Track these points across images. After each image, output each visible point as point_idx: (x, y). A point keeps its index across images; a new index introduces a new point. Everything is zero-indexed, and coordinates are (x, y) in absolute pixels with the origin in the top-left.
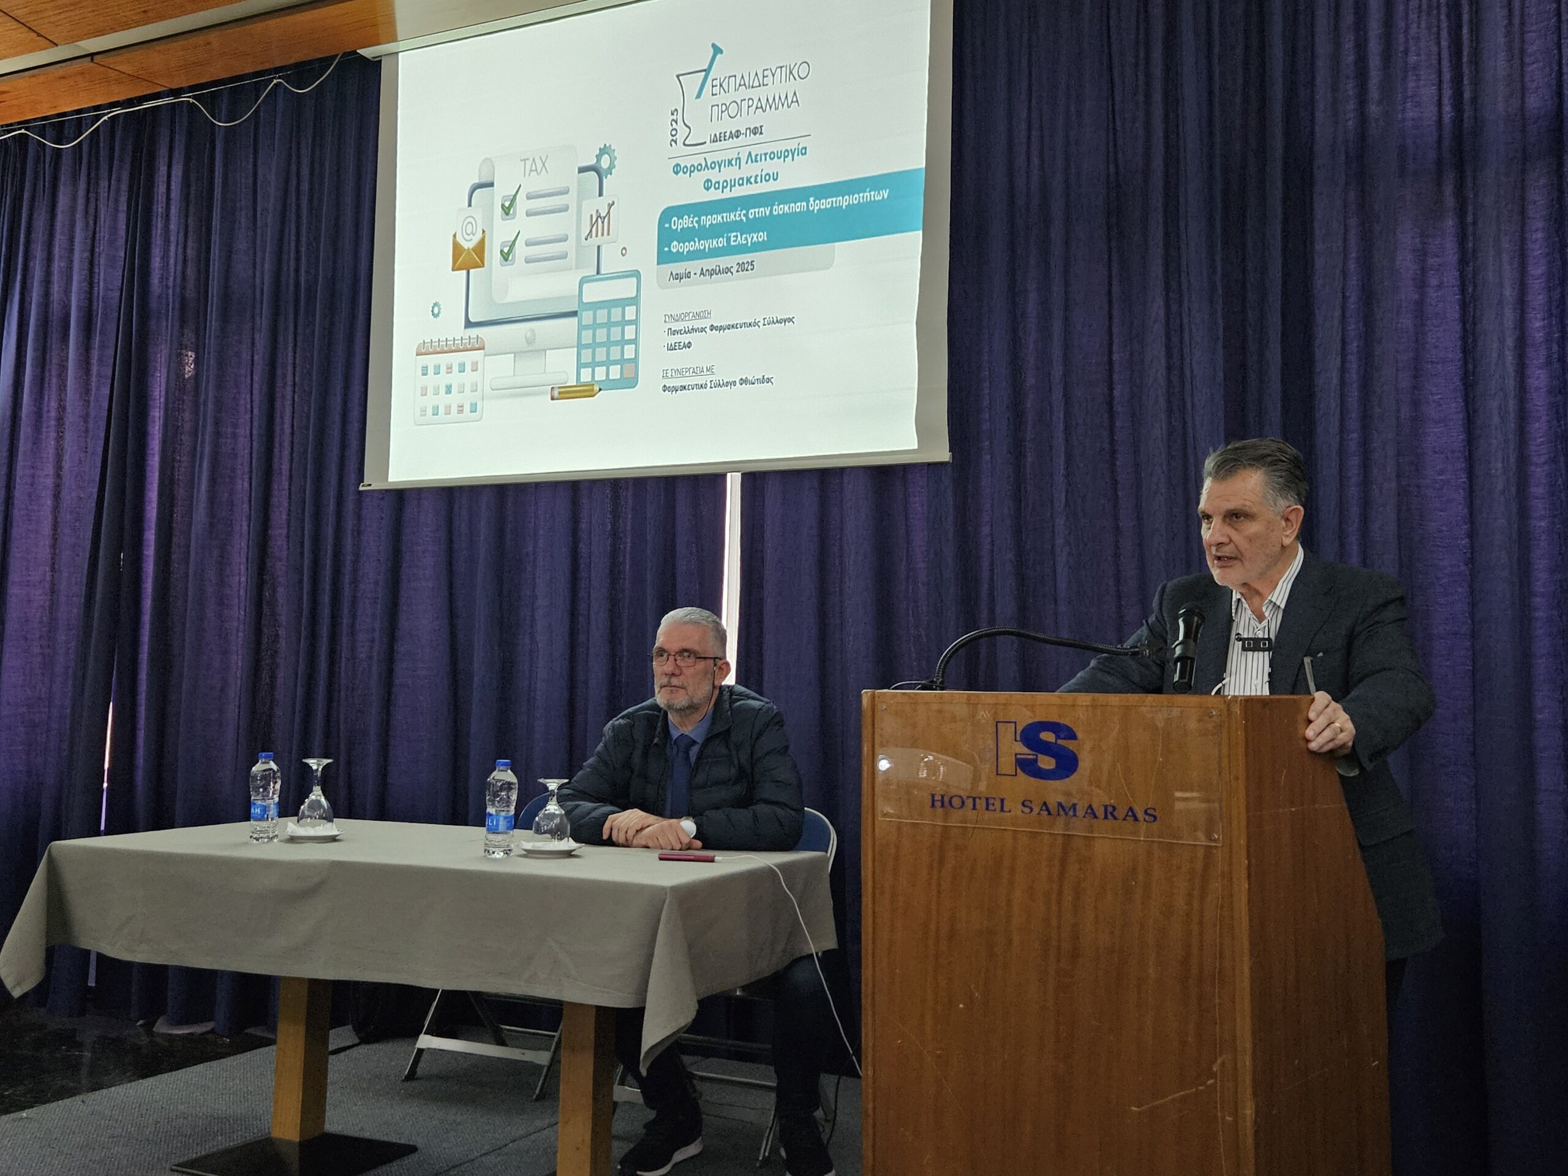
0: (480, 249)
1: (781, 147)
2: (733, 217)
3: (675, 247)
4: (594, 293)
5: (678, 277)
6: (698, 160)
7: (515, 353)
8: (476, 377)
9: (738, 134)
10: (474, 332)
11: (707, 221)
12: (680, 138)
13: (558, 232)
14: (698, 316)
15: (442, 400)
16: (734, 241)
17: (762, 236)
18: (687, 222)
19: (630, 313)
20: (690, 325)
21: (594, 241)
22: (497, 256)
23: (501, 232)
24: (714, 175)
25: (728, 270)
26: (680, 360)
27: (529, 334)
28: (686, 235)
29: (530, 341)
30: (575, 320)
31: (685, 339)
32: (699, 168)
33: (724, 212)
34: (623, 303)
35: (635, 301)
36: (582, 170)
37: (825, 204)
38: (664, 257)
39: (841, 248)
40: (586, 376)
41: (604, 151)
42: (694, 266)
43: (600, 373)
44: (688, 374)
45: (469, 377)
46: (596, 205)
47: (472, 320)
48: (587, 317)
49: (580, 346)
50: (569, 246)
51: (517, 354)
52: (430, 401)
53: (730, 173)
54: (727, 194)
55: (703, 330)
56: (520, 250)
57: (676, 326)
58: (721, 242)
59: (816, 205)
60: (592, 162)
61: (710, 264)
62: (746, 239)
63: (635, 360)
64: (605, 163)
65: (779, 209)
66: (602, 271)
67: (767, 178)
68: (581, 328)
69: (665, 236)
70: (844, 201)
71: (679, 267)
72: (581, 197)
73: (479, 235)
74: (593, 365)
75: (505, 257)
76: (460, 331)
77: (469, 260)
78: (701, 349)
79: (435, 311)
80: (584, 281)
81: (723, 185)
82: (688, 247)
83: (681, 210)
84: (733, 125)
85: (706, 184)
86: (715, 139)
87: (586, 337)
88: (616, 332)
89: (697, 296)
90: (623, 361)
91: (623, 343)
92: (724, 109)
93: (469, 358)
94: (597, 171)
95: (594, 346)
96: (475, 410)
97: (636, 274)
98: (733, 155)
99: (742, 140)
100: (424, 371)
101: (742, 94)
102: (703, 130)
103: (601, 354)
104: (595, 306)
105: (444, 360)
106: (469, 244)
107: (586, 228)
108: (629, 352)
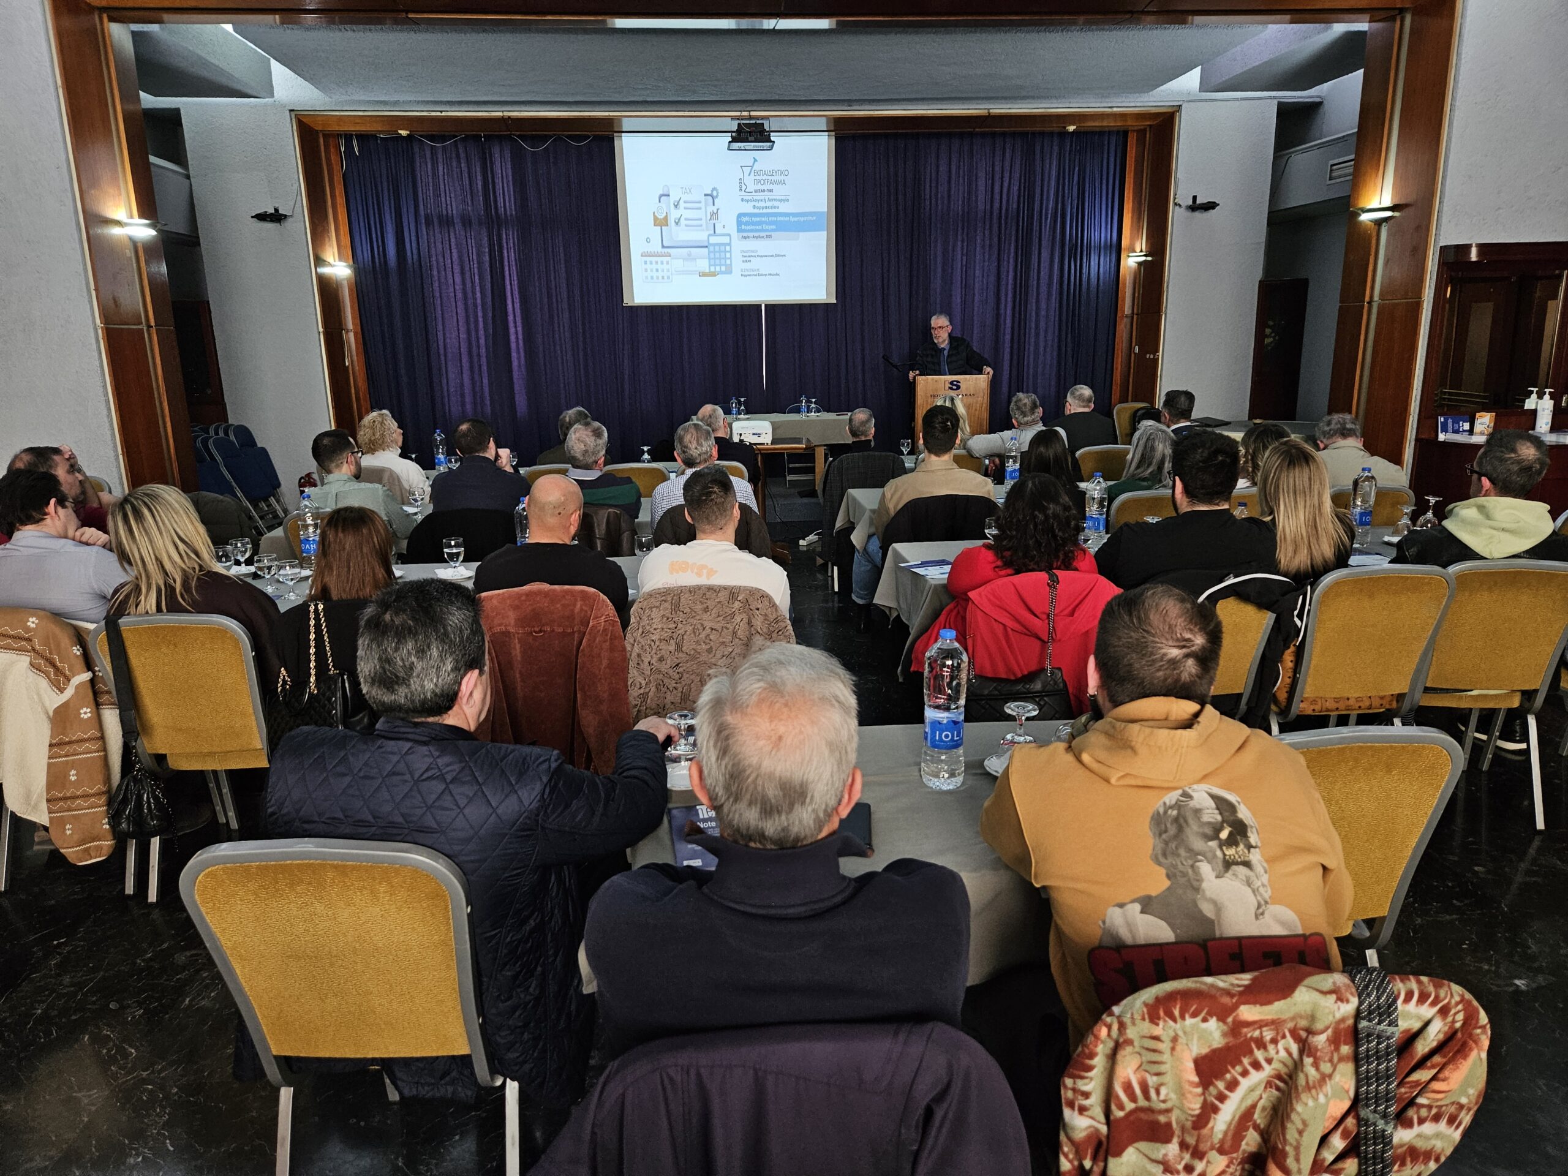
0: (666, 218)
1: (780, 198)
2: (763, 219)
3: (743, 227)
4: (713, 240)
5: (745, 238)
6: (750, 198)
8: (668, 266)
9: (764, 191)
10: (666, 250)
11: (755, 219)
12: (743, 189)
13: (696, 217)
14: (753, 252)
15: (655, 274)
16: (765, 227)
17: (774, 227)
18: (747, 219)
19: (728, 248)
20: (750, 254)
21: (712, 222)
22: (673, 223)
23: (674, 214)
24: (756, 204)
25: (763, 237)
26: (747, 265)
27: (688, 252)
28: (747, 224)
29: (689, 255)
30: (706, 249)
31: (749, 259)
32: (751, 201)
33: (761, 217)
34: (725, 245)
35: (730, 244)
36: (706, 195)
37: (796, 219)
38: (739, 230)
39: (801, 234)
40: (712, 269)
41: (714, 189)
42: (751, 234)
43: (718, 268)
44: (750, 271)
45: (665, 266)
46: (711, 209)
47: (665, 244)
48: (711, 248)
49: (709, 259)
50: (703, 222)
51: (684, 259)
52: (649, 274)
53: (762, 204)
54: (761, 211)
55: (754, 256)
56: (682, 221)
57: (745, 254)
58: (760, 227)
59: (793, 219)
60: (710, 192)
61: (756, 234)
62: (768, 227)
63: (731, 265)
64: (715, 193)
65: (779, 219)
66: (716, 233)
67: (775, 207)
68: (709, 252)
69: (739, 223)
70: (802, 219)
71: (745, 234)
72: (706, 204)
73: (665, 214)
74: (715, 265)
75: (676, 223)
76: (659, 249)
77: (661, 222)
78: (755, 263)
79: (648, 241)
80: (709, 235)
81: (760, 208)
82: (748, 228)
83: (745, 215)
84: (762, 188)
85: (754, 207)
86: (756, 191)
87: (712, 255)
88: (723, 255)
89: (752, 245)
90: (726, 265)
91: (725, 258)
92: (759, 181)
93: (665, 259)
94: (712, 196)
95: (715, 258)
96: (668, 278)
97: (729, 235)
98: (763, 198)
99: (766, 193)
100: (646, 263)
101: (765, 177)
102: (751, 187)
103: (717, 262)
104: (714, 245)
105: (654, 259)
106: (661, 217)
107: (709, 217)
108: (728, 262)
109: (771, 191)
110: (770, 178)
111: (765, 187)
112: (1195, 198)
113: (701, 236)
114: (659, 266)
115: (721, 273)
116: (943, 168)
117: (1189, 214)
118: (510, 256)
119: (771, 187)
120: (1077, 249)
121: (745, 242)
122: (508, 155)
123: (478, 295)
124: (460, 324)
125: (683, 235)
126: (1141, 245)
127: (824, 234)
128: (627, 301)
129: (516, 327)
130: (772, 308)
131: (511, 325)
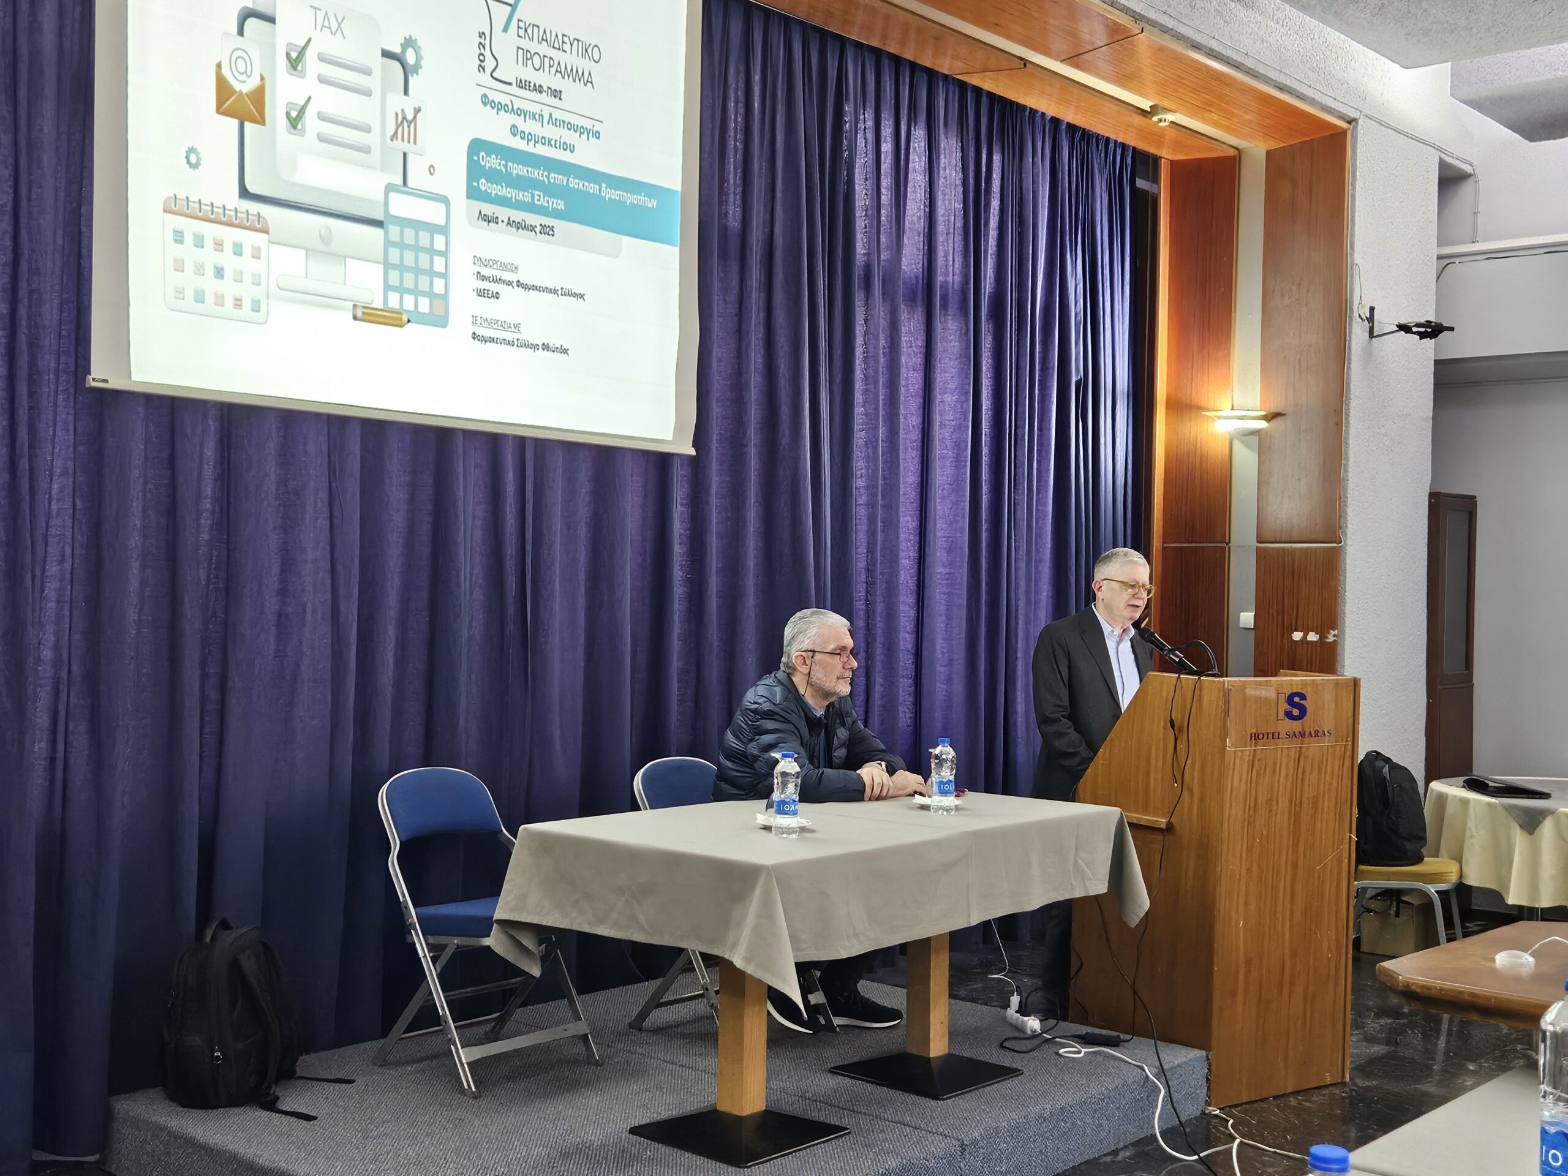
0: (258, 96)
1: (568, 117)
2: (537, 174)
3: (483, 185)
4: (402, 206)
5: (488, 219)
6: (505, 100)
7: (307, 250)
8: (259, 267)
9: (539, 89)
10: (254, 207)
11: (518, 170)
12: (488, 70)
14: (504, 267)
16: (538, 200)
17: (560, 205)
18: (492, 162)
20: (498, 274)
21: (400, 145)
22: (282, 122)
23: (286, 90)
24: (518, 121)
25: (532, 229)
26: (488, 308)
27: (323, 231)
28: (494, 176)
29: (326, 239)
30: (379, 233)
31: (493, 288)
32: (505, 108)
33: (530, 167)
34: (433, 229)
35: (444, 230)
36: (386, 54)
37: (610, 194)
38: (473, 193)
39: (624, 241)
40: (394, 301)
41: (409, 43)
42: (503, 213)
43: (409, 302)
44: (496, 326)
45: (246, 262)
46: (398, 103)
47: (251, 188)
48: (394, 231)
49: (387, 266)
50: (375, 141)
51: (310, 253)
52: (189, 282)
53: (533, 127)
54: (530, 148)
55: (510, 283)
56: (313, 120)
57: (485, 272)
58: (527, 197)
59: (607, 193)
60: (397, 49)
61: (518, 216)
62: (548, 202)
63: (445, 297)
64: (410, 57)
65: (575, 183)
66: (410, 183)
67: (566, 147)
68: (388, 243)
69: (474, 171)
70: (626, 198)
71: (489, 209)
72: (386, 85)
73: (254, 82)
74: (402, 290)
75: (293, 124)
76: (229, 197)
77: (242, 107)
78: (511, 303)
79: (193, 161)
80: (389, 188)
81: (526, 137)
82: (495, 190)
83: (489, 147)
84: (537, 78)
85: (514, 129)
86: (522, 84)
87: (394, 255)
88: (424, 259)
89: (504, 245)
90: (430, 294)
91: (432, 274)
92: (528, 56)
93: (250, 239)
94: (402, 63)
95: (401, 268)
96: (256, 307)
97: (444, 200)
98: (535, 108)
99: (544, 97)
100: (179, 237)
101: (544, 49)
103: (409, 280)
104: (404, 222)
105: (212, 231)
106: (244, 86)
107: (391, 129)
108: (439, 286)
109: (556, 94)
110: (556, 55)
111: (544, 79)
114: (226, 259)
119: (557, 82)
121: (486, 232)
125: (311, 167)
127: (676, 250)
128: (101, 371)
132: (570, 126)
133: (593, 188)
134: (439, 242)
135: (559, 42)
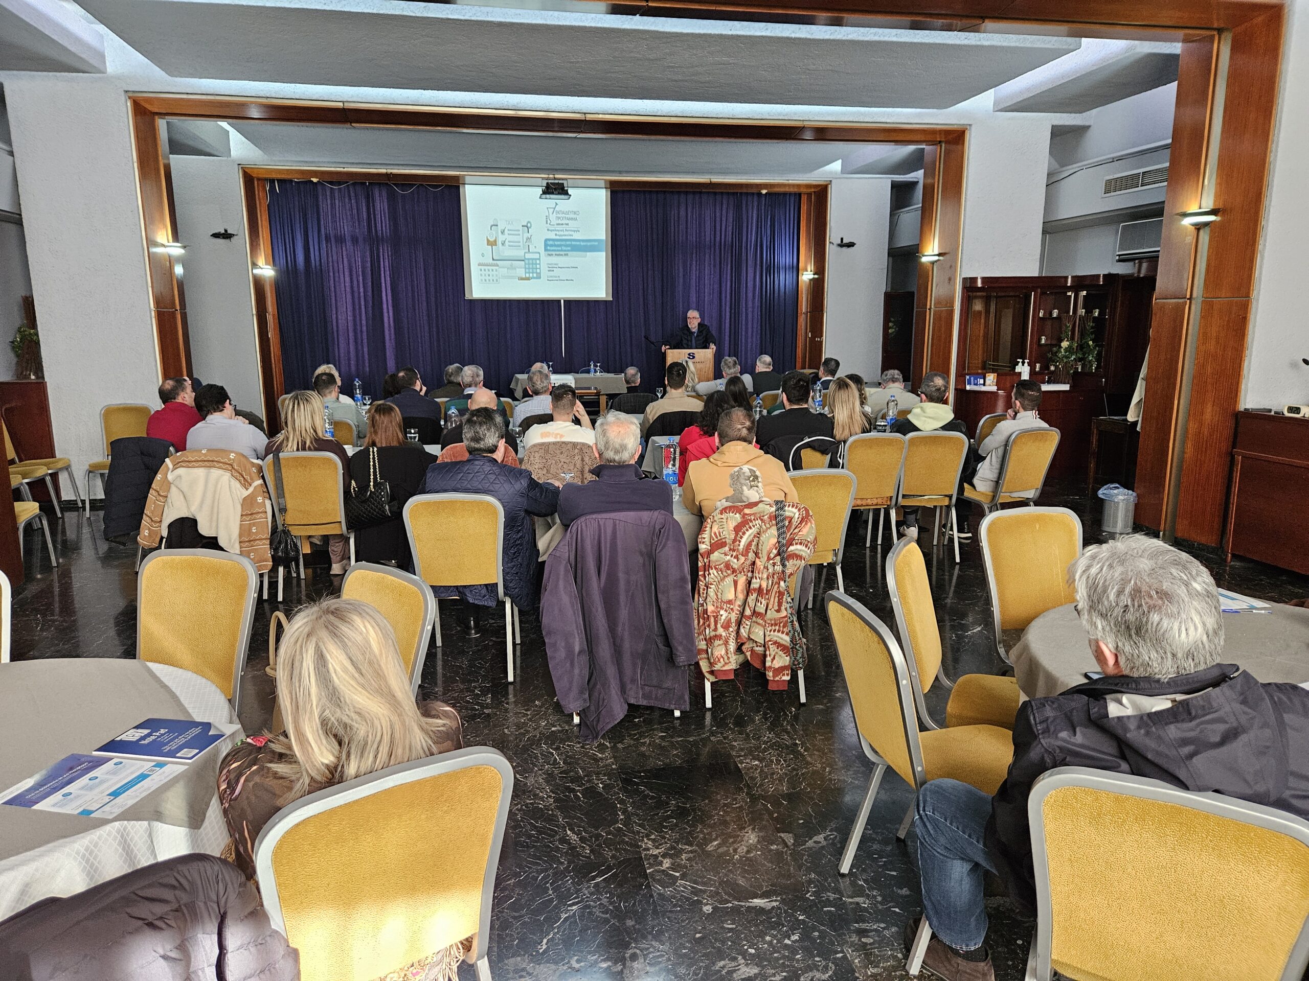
0: (495, 241)
1: (574, 229)
2: (562, 243)
3: (549, 248)
4: (528, 256)
5: (549, 255)
6: (553, 229)
8: (497, 273)
9: (562, 224)
10: (495, 262)
11: (556, 243)
12: (548, 223)
13: (516, 240)
14: (555, 264)
15: (487, 278)
16: (563, 249)
17: (569, 248)
18: (551, 243)
20: (553, 266)
21: (527, 244)
22: (500, 245)
23: (501, 238)
24: (557, 233)
25: (562, 255)
26: (551, 274)
28: (551, 246)
29: (511, 265)
30: (523, 262)
31: (552, 269)
32: (554, 231)
34: (536, 259)
35: (539, 259)
36: (523, 226)
37: (585, 244)
38: (546, 250)
39: (588, 253)
40: (527, 275)
41: (529, 222)
42: (554, 253)
43: (531, 275)
44: (553, 277)
45: (494, 273)
46: (526, 235)
47: (495, 258)
48: (527, 261)
49: (525, 268)
50: (521, 244)
51: (508, 268)
52: (483, 278)
53: (562, 233)
54: (561, 238)
55: (557, 267)
56: (507, 243)
57: (550, 266)
58: (560, 248)
59: (582, 244)
60: (525, 224)
61: (558, 253)
62: (566, 248)
63: (540, 273)
64: (529, 225)
65: (573, 243)
66: (530, 251)
67: (570, 236)
68: (525, 264)
69: (546, 245)
70: (589, 244)
71: (550, 253)
72: (523, 233)
73: (494, 238)
74: (529, 273)
75: (503, 244)
76: (491, 261)
77: (492, 243)
78: (557, 272)
79: (483, 255)
80: (525, 253)
81: (560, 236)
82: (552, 248)
83: (550, 240)
84: (560, 222)
85: (556, 235)
86: (558, 224)
87: (527, 266)
88: (534, 266)
89: (554, 260)
90: (537, 273)
91: (536, 269)
92: (559, 218)
93: (494, 268)
94: (527, 227)
95: (529, 268)
96: (497, 280)
97: (539, 253)
98: (562, 229)
99: (564, 226)
100: (481, 270)
101: (564, 215)
102: (554, 222)
103: (531, 271)
104: (529, 259)
105: (486, 268)
106: (492, 239)
107: (525, 240)
108: (538, 271)
109: (567, 224)
110: (567, 216)
111: (563, 222)
112: (842, 239)
113: (520, 253)
114: (491, 273)
115: (534, 278)
116: (682, 213)
117: (839, 248)
118: (385, 265)
119: (567, 222)
120: (771, 268)
121: (550, 258)
122: (384, 194)
123: (362, 290)
124: (349, 310)
125: (508, 252)
126: (811, 267)
127: (604, 254)
128: (468, 297)
129: (388, 312)
130: (568, 302)
131: (385, 311)
132: (571, 231)
133: (578, 243)
134: (538, 262)
135: (567, 213)
